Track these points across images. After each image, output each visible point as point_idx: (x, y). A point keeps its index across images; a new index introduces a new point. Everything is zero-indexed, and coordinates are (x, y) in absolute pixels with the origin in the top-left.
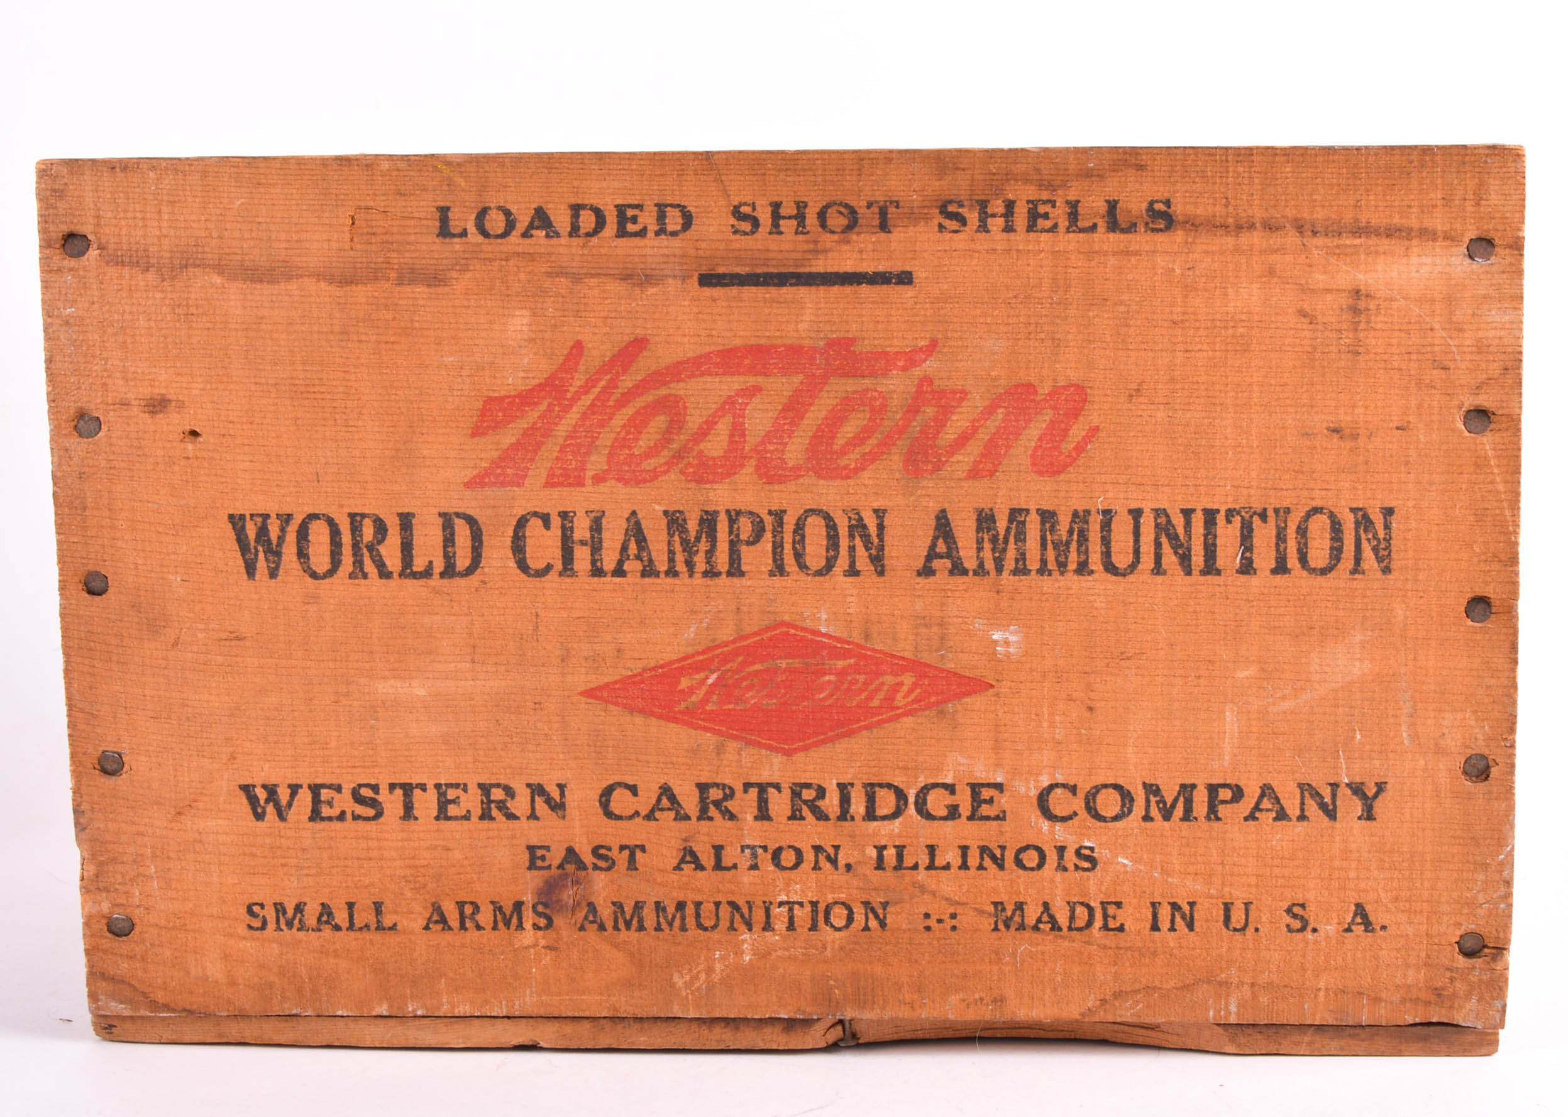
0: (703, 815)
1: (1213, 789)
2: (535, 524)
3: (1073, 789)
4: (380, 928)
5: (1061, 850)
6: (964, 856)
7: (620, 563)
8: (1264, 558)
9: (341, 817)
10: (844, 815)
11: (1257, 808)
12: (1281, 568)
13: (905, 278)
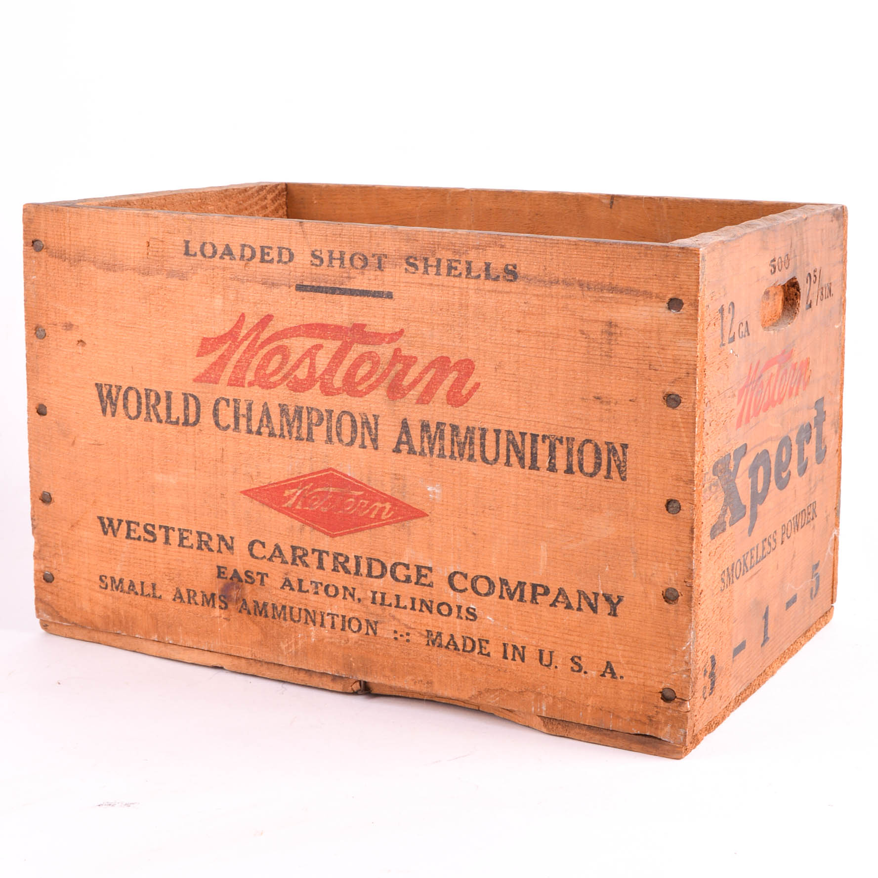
0: (294, 562)
1: (534, 587)
2: (223, 403)
3: (466, 576)
4: (154, 597)
5: (459, 608)
6: (413, 603)
7: (260, 428)
8: (561, 464)
9: (139, 539)
10: (357, 573)
11: (556, 600)
12: (569, 470)
13: (390, 296)
